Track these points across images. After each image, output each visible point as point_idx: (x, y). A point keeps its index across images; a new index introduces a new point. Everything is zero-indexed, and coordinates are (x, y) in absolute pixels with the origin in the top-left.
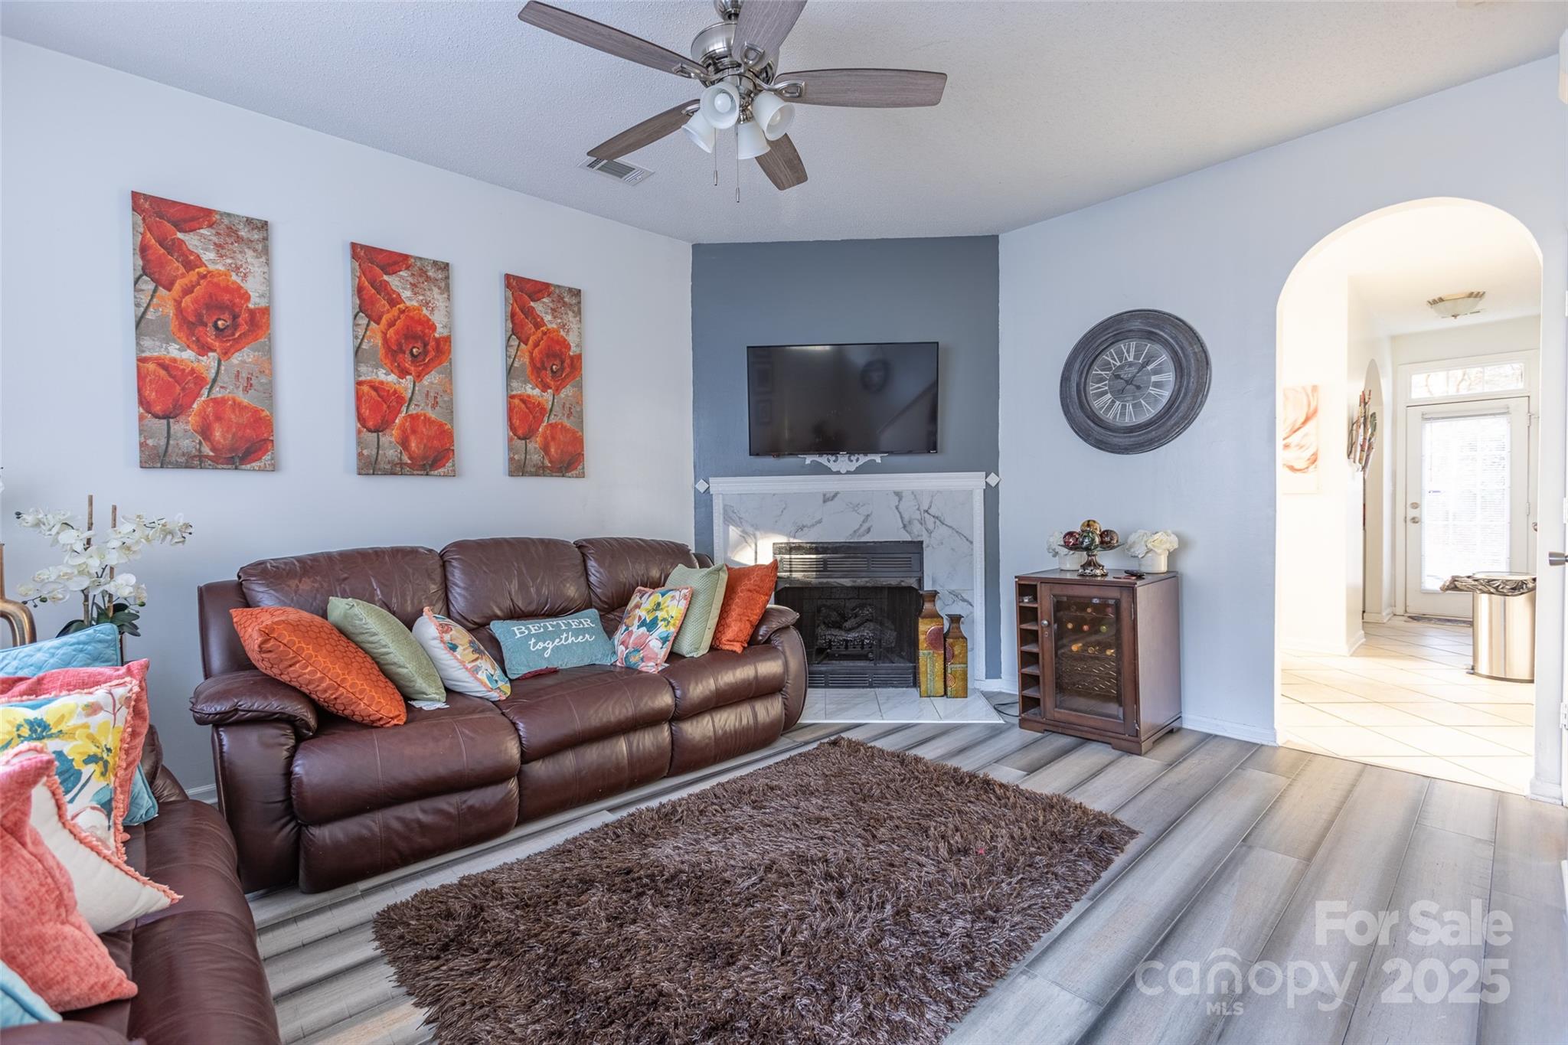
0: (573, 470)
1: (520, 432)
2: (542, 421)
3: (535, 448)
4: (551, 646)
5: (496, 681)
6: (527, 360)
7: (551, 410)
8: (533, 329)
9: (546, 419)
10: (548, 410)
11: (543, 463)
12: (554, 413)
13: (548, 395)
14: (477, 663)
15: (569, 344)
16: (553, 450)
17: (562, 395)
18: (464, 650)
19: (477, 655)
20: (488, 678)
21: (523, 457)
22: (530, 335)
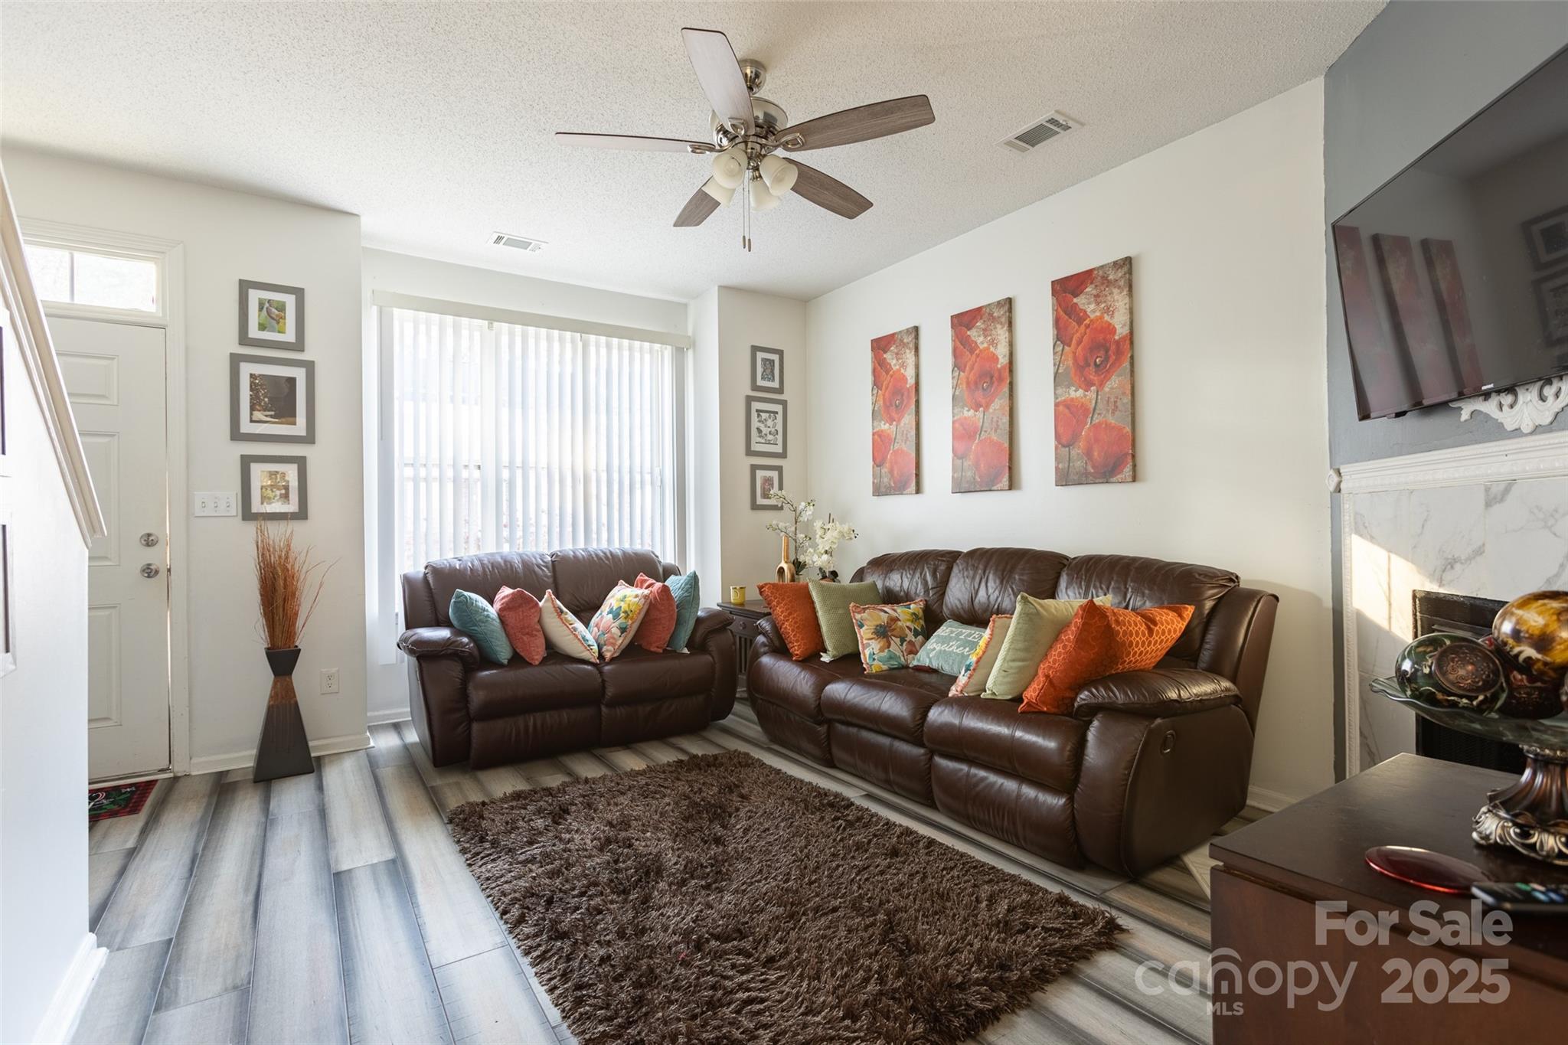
0: (1119, 473)
1: (1064, 441)
2: (1086, 424)
3: (1078, 454)
4: (938, 649)
5: (874, 659)
6: (1070, 362)
7: (1095, 409)
8: (1077, 327)
9: (1089, 420)
10: (1092, 410)
11: (1086, 469)
12: (1097, 411)
13: (1092, 394)
14: (870, 642)
15: (1114, 327)
16: (1096, 454)
17: (1107, 389)
18: (867, 629)
19: (875, 636)
20: (870, 654)
21: (1066, 466)
22: (1073, 334)
